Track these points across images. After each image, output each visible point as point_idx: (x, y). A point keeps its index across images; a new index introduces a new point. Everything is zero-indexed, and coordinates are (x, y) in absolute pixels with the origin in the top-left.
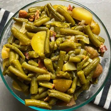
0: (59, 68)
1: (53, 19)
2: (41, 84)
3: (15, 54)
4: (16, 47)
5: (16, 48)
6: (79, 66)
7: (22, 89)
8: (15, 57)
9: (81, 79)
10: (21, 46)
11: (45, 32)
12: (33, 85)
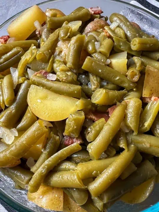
0: (118, 78)
1: (11, 69)
2: (147, 124)
3: (60, 171)
4: (44, 161)
5: (47, 162)
6: (120, 46)
7: (150, 178)
8: (69, 170)
9: (148, 46)
10: (45, 147)
11: (33, 86)
12: (148, 145)
